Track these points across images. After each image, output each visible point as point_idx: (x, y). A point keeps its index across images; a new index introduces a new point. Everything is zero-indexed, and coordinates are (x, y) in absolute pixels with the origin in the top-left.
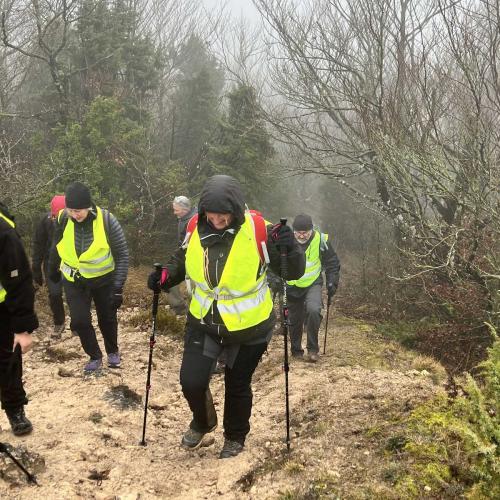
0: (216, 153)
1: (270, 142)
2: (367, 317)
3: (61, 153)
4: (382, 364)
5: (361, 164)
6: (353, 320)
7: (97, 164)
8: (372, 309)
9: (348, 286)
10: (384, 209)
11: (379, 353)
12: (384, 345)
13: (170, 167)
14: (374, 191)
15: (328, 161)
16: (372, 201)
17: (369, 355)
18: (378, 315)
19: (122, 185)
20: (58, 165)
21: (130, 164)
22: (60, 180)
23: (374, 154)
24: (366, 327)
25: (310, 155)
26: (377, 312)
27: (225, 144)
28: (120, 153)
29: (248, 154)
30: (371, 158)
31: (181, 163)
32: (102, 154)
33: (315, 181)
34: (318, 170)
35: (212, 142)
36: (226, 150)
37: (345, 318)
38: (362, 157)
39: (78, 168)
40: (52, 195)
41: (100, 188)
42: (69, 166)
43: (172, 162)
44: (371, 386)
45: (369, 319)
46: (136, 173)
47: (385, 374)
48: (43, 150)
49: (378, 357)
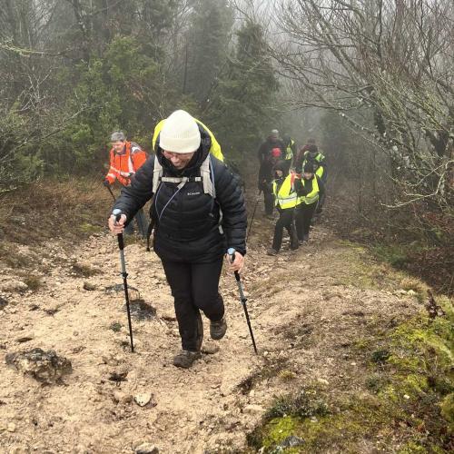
0: (224, 87)
1: (275, 76)
2: (361, 241)
3: (85, 88)
4: (373, 284)
5: (360, 98)
6: (348, 243)
7: (117, 99)
8: (367, 233)
9: (345, 211)
10: (380, 141)
11: (370, 274)
12: (375, 267)
13: (184, 101)
14: (372, 123)
15: (328, 95)
16: (369, 133)
17: (361, 275)
18: (371, 239)
19: (139, 118)
20: (82, 99)
21: (146, 98)
22: (84, 113)
23: (372, 89)
24: (360, 249)
25: (313, 89)
26: (370, 235)
27: (234, 79)
28: (137, 88)
29: (255, 88)
30: (370, 93)
31: (193, 97)
32: (121, 89)
33: (317, 114)
34: (319, 104)
35: (221, 78)
36: (234, 84)
37: (341, 241)
38: (360, 91)
39: (100, 102)
40: (77, 127)
41: (120, 120)
42: (92, 100)
43: (184, 97)
44: (361, 304)
45: (363, 242)
46: (152, 106)
47: (375, 293)
48: (68, 85)
49: (369, 277)
